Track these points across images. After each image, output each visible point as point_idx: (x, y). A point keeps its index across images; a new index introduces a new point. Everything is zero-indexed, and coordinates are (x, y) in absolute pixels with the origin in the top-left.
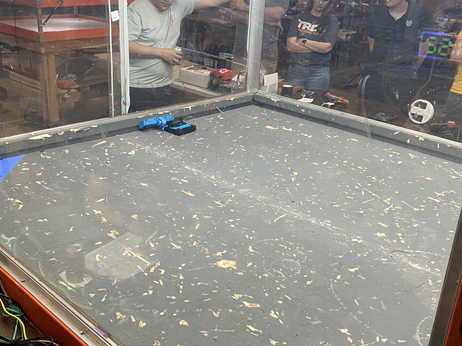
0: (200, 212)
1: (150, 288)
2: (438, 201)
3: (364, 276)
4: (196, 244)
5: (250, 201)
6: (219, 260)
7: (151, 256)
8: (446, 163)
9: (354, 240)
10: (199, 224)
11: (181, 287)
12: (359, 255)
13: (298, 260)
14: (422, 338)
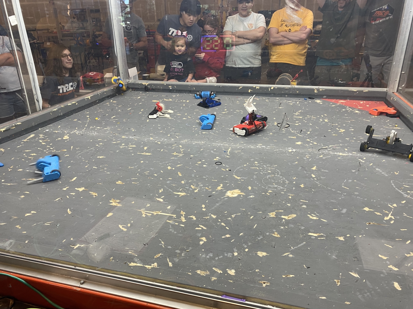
0: (170, 164)
1: (200, 236)
2: (301, 117)
3: (326, 170)
4: (195, 187)
5: (196, 146)
6: (225, 192)
7: (169, 209)
8: (278, 98)
9: (290, 151)
10: (179, 172)
11: (223, 224)
12: (305, 158)
13: (276, 174)
14: (410, 195)
